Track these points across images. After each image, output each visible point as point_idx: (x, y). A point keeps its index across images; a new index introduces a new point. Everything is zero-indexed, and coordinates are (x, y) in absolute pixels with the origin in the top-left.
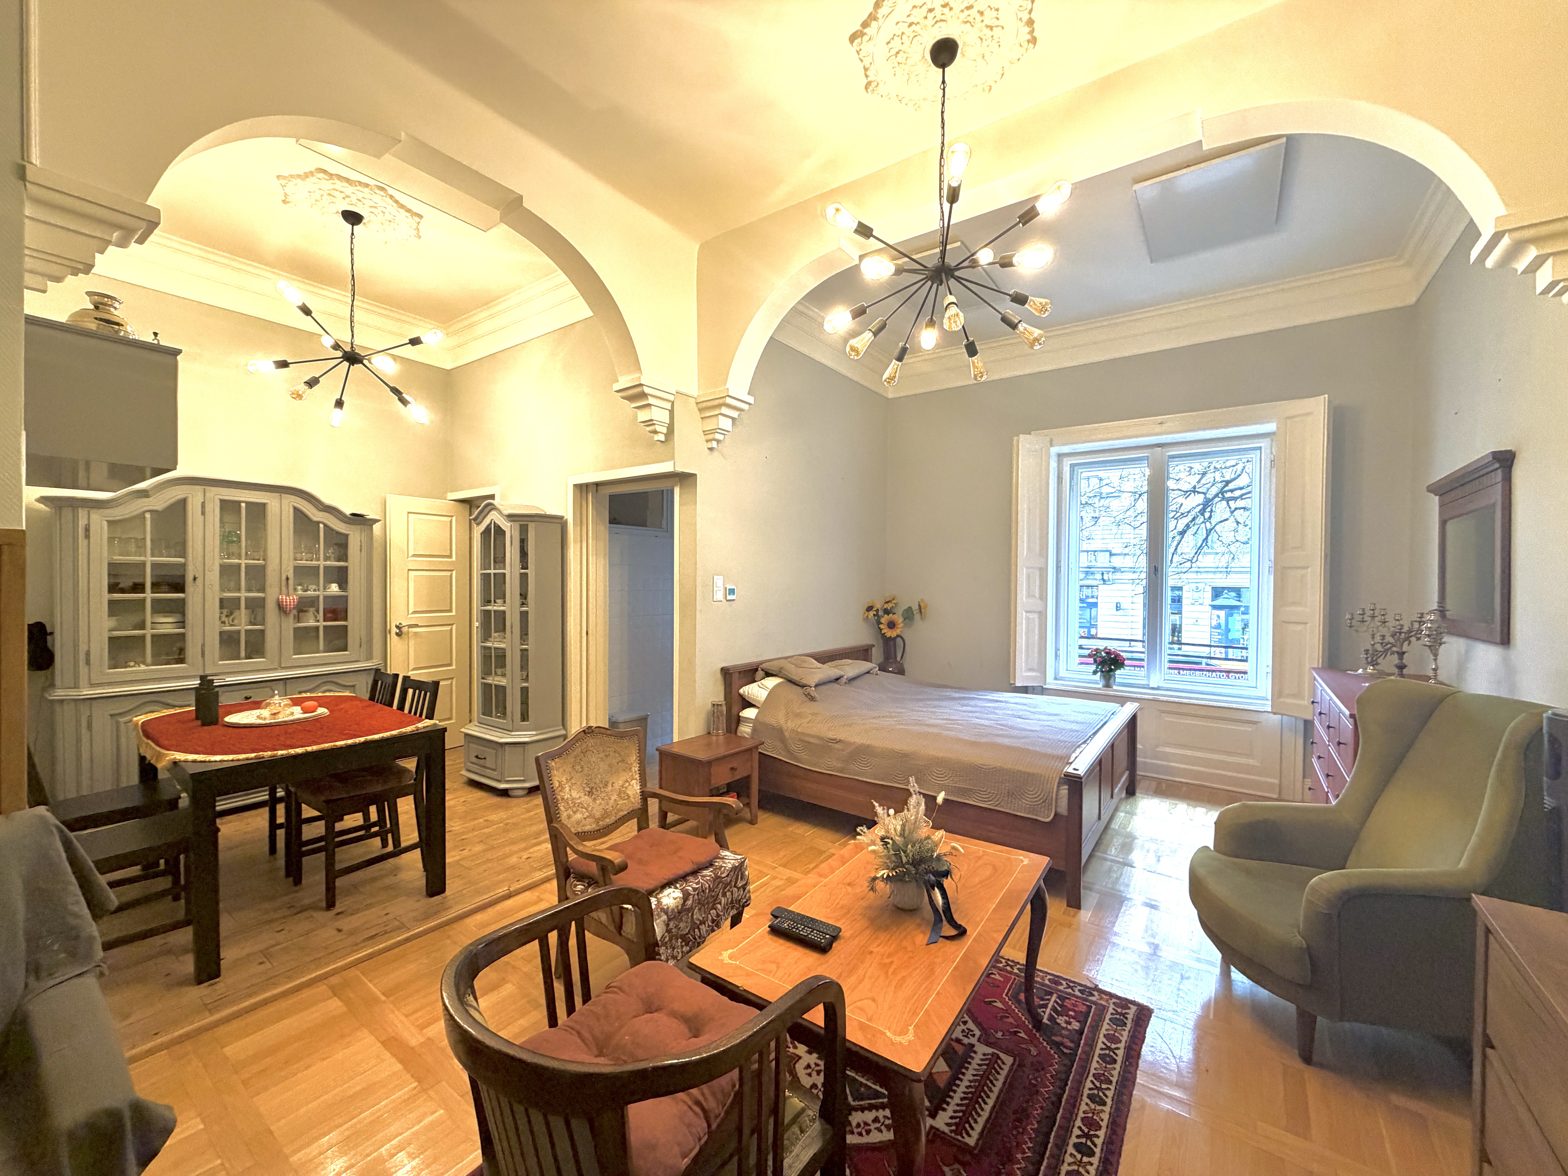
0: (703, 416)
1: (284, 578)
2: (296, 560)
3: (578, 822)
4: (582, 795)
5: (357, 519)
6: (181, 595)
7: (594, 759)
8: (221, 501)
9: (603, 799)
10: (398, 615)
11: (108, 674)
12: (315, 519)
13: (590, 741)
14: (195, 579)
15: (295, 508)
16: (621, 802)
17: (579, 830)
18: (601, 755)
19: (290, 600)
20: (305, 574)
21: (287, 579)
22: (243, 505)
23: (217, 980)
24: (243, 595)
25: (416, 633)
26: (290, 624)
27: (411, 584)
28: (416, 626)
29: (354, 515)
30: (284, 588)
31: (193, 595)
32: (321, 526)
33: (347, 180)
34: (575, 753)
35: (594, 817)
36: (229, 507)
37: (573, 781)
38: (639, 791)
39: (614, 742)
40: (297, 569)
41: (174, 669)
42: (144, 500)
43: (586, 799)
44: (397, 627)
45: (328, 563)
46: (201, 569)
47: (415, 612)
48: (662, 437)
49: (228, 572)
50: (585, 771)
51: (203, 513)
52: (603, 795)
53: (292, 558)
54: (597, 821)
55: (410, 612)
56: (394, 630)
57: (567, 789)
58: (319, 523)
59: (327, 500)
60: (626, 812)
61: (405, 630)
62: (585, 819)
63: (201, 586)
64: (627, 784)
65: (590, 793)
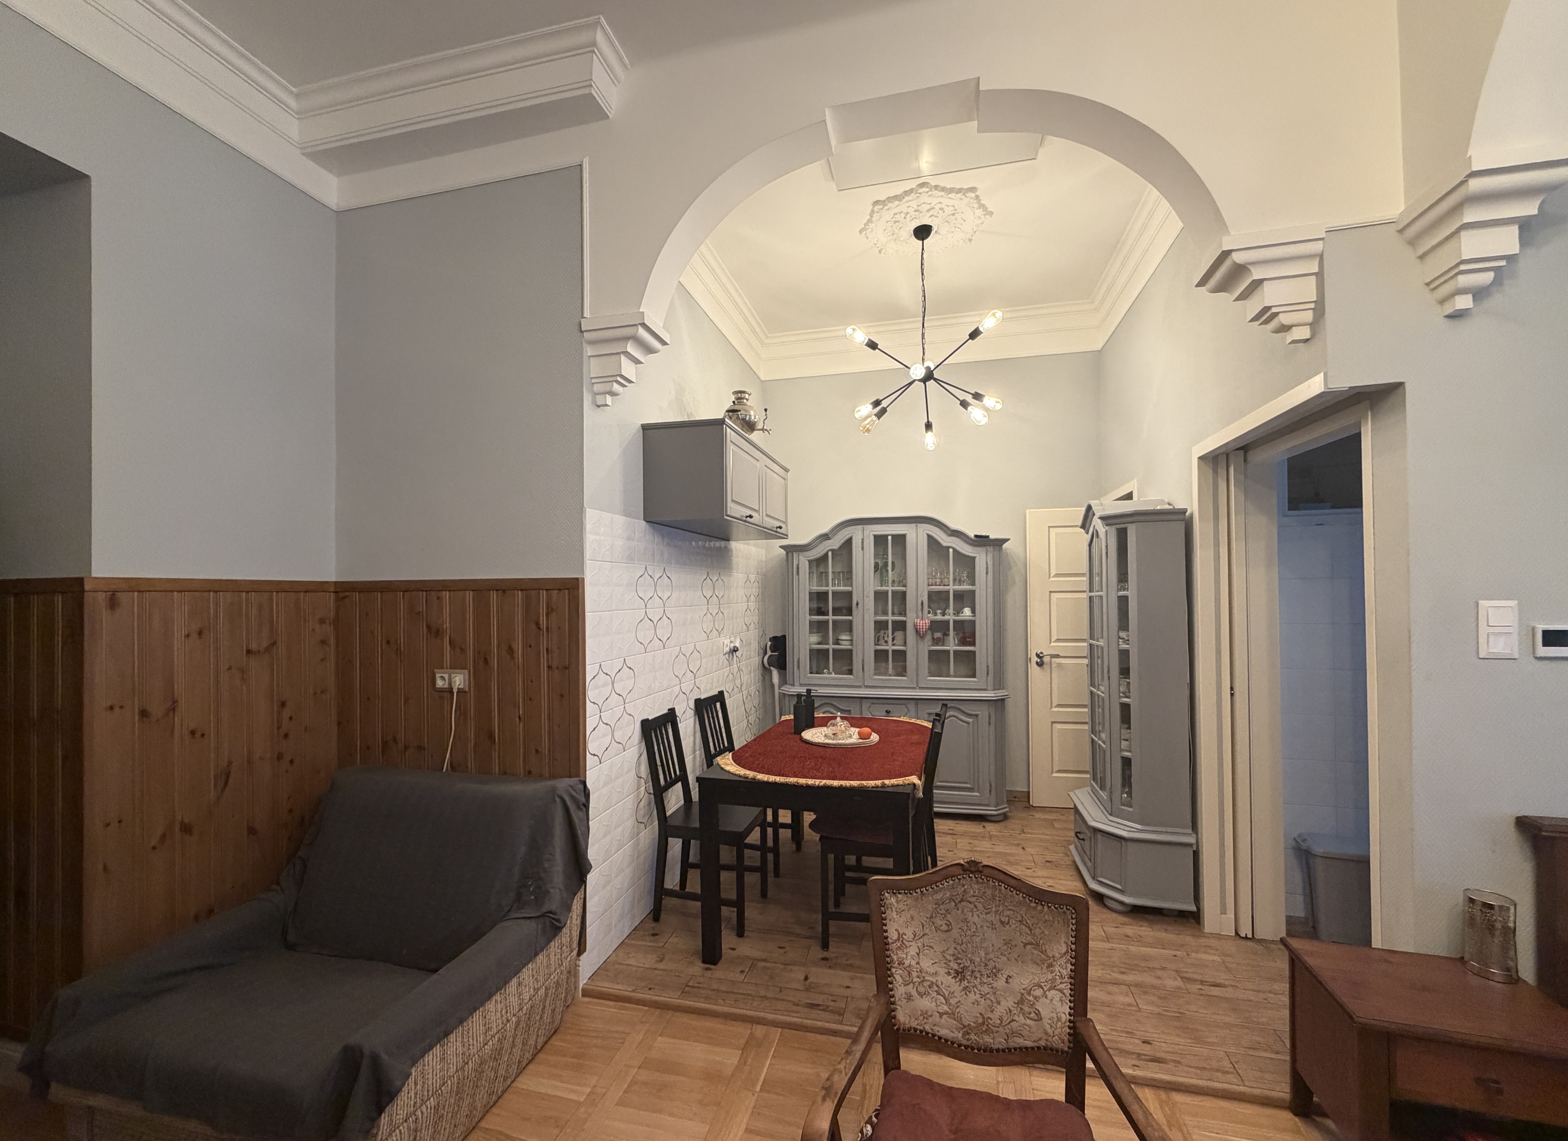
0: (1420, 252)
1: (920, 603)
2: (929, 585)
3: (926, 1015)
4: (942, 971)
5: (981, 541)
6: (850, 618)
7: (976, 919)
8: (876, 537)
9: (982, 996)
10: (1039, 643)
11: (809, 678)
12: (945, 544)
13: (972, 887)
14: (857, 604)
15: (929, 536)
16: (1021, 1019)
17: (928, 1028)
18: (991, 917)
19: (924, 623)
20: (937, 599)
21: (922, 604)
22: (890, 538)
23: (712, 967)
24: (890, 618)
25: (1059, 665)
26: (926, 646)
27: (1054, 608)
28: (1058, 656)
29: (976, 536)
30: (920, 613)
31: (856, 618)
32: (951, 550)
33: (897, 198)
34: (938, 896)
35: (959, 1020)
36: (880, 540)
37: (926, 940)
38: (1065, 1017)
39: (1020, 903)
40: (931, 594)
41: (845, 679)
42: (829, 541)
43: (947, 981)
44: (1038, 655)
45: (955, 587)
46: (861, 597)
47: (1058, 640)
48: (1303, 333)
49: (880, 596)
50: (955, 932)
51: (863, 549)
52: (986, 989)
53: (926, 583)
54: (967, 1030)
55: (1054, 639)
56: (1035, 659)
57: (913, 951)
58: (948, 548)
59: (953, 526)
60: (1029, 1044)
61: (1046, 659)
62: (941, 1015)
63: (861, 610)
64: (1038, 992)
65: (960, 974)
